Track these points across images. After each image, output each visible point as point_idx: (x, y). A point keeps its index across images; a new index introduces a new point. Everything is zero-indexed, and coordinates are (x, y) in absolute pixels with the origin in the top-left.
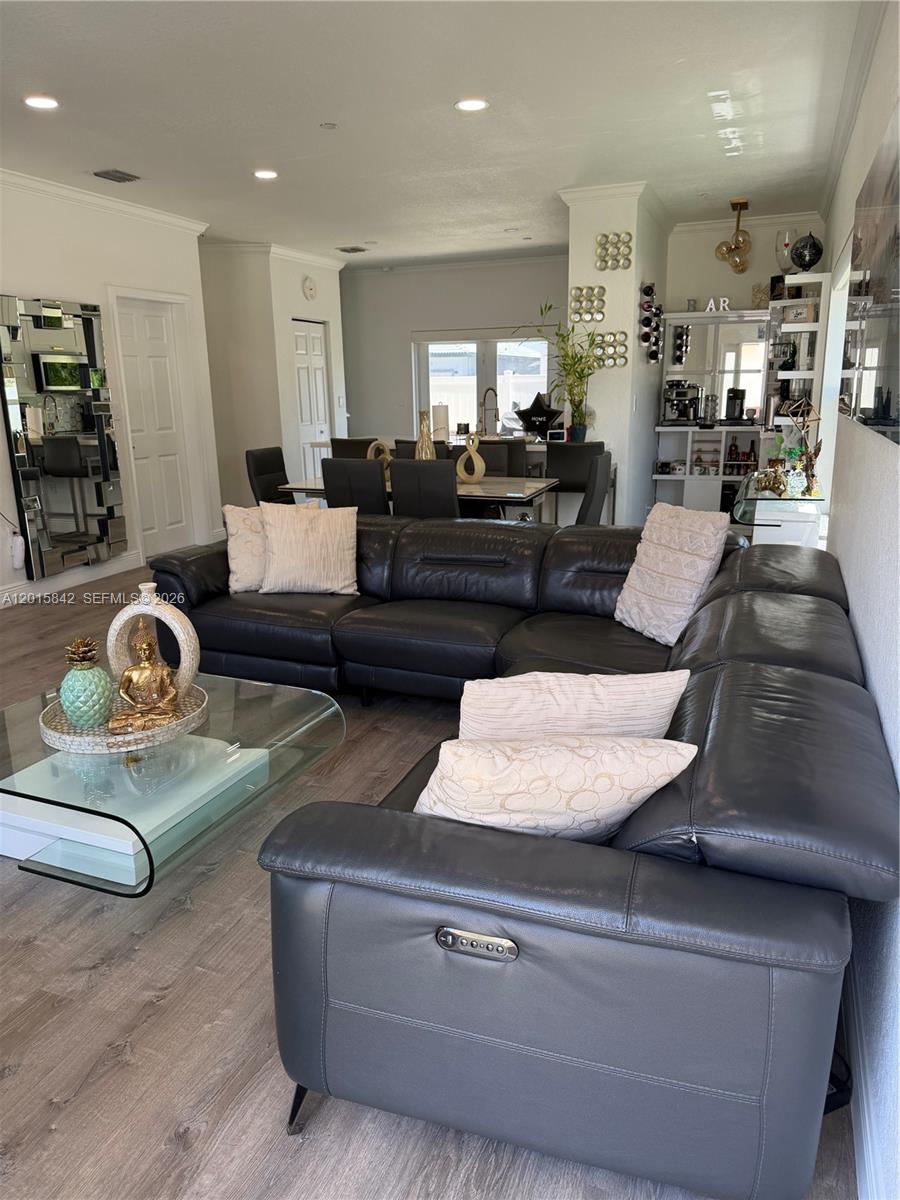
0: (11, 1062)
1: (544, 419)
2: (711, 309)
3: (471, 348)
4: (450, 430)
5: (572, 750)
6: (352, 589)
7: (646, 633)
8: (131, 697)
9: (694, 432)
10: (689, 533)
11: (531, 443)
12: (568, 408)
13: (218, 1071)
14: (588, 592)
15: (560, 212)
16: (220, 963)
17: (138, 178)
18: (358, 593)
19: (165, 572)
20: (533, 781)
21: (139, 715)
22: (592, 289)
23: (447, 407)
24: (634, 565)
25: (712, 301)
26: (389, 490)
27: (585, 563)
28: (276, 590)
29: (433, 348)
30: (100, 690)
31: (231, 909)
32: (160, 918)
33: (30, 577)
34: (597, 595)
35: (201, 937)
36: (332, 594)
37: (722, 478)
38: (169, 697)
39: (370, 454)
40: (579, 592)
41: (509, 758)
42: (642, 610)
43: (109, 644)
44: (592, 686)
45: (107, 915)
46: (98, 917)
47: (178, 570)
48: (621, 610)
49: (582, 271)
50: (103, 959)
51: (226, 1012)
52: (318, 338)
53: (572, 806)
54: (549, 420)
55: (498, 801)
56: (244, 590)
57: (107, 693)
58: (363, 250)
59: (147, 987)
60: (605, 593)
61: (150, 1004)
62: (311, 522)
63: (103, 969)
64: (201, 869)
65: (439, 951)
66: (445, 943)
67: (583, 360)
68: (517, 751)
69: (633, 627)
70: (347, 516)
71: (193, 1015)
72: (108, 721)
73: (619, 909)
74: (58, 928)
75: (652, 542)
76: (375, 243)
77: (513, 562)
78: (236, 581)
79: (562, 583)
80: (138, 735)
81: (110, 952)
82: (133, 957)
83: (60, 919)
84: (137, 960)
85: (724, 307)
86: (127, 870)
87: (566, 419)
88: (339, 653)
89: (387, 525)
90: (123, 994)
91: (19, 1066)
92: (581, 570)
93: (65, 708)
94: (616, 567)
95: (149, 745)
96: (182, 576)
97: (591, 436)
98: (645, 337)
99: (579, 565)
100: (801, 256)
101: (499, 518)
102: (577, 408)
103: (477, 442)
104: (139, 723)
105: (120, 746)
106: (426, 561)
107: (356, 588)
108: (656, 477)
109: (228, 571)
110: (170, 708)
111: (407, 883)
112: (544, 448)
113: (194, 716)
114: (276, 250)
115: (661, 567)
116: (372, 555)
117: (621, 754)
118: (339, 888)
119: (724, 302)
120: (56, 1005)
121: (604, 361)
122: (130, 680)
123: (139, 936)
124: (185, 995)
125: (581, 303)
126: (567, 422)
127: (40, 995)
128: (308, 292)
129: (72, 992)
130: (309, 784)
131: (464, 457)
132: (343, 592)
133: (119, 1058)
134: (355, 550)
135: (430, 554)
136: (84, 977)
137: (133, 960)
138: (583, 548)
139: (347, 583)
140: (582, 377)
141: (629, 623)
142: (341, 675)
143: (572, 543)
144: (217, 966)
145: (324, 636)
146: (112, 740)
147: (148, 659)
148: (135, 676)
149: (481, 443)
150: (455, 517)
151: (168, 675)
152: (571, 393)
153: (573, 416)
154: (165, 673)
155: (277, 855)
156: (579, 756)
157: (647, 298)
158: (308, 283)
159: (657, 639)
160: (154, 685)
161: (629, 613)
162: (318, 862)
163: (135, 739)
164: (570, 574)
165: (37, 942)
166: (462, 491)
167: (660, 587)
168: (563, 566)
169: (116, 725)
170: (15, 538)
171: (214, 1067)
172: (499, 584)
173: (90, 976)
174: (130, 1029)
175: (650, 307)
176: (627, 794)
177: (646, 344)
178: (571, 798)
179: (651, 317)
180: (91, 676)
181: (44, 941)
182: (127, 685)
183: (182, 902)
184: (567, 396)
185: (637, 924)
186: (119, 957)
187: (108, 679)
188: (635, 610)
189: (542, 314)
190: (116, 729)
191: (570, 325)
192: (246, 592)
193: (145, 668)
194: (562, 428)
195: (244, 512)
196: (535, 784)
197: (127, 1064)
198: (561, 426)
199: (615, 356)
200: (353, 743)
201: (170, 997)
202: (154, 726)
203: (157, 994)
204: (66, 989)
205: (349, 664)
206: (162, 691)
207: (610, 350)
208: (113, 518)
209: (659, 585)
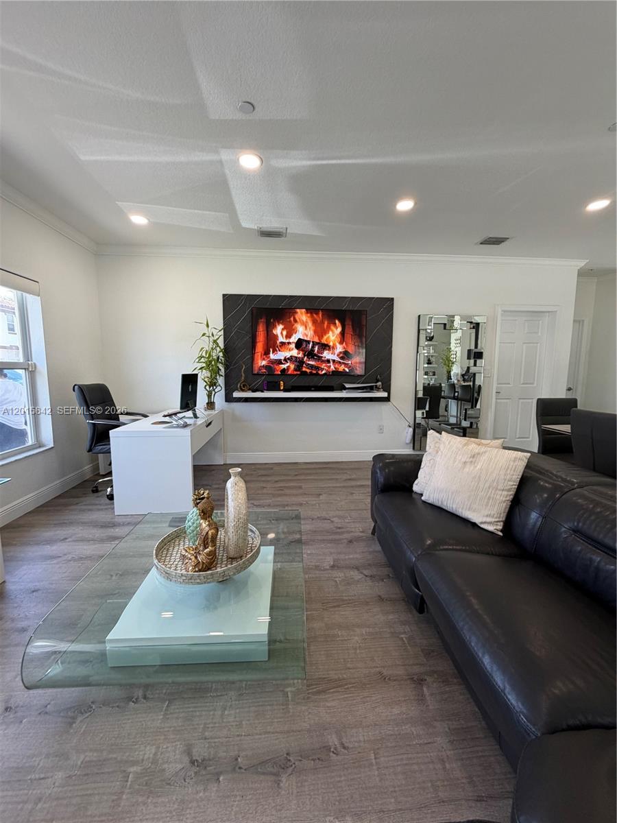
6: (495, 528)
18: (501, 534)
36: (474, 525)
56: (418, 493)
78: (418, 484)
107: (500, 527)
132: (482, 526)
170: (409, 428)
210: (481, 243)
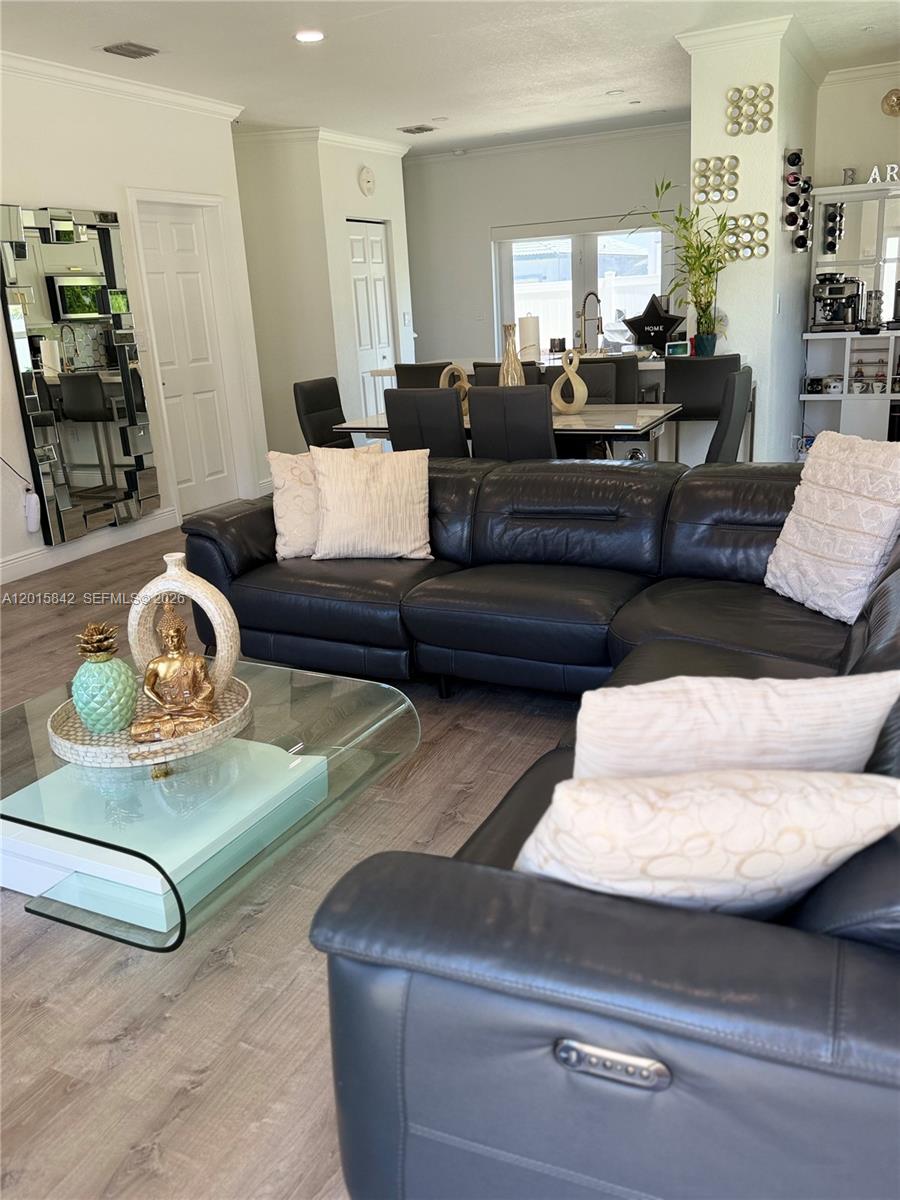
0: (14, 1164)
1: (661, 328)
2: (875, 180)
3: (564, 245)
4: (542, 348)
5: (744, 794)
6: (424, 553)
7: (809, 604)
8: (157, 694)
9: (852, 339)
10: (869, 472)
11: (644, 359)
12: (692, 313)
13: (268, 1188)
14: (728, 551)
15: (679, 63)
16: (271, 1037)
17: (156, 51)
18: (432, 557)
19: (199, 535)
20: (689, 839)
21: (168, 717)
22: (722, 160)
23: (537, 318)
24: (791, 514)
25: (876, 170)
26: (467, 425)
27: (724, 513)
28: (332, 556)
29: (519, 248)
30: (120, 687)
31: (284, 965)
32: (196, 974)
33: (48, 541)
34: (740, 555)
35: (246, 1002)
36: (400, 559)
37: (890, 396)
38: (203, 695)
39: (443, 382)
40: (716, 551)
41: (652, 806)
42: (804, 574)
43: (130, 629)
44: (765, 697)
45: (132, 970)
46: (122, 973)
47: (215, 533)
48: (773, 573)
49: (708, 138)
50: (126, 1029)
51: (278, 1107)
52: (377, 242)
53: (745, 870)
54: (666, 329)
55: (638, 865)
56: (293, 556)
57: (128, 690)
58: (431, 130)
59: (178, 1068)
60: (752, 552)
61: (183, 1092)
62: (373, 469)
63: (126, 1042)
64: (246, 910)
65: (560, 1071)
66: (566, 1061)
67: (712, 251)
68: (665, 794)
69: (791, 595)
70: (416, 461)
71: (237, 1109)
72: (130, 726)
73: (822, 1028)
74: (73, 987)
75: (818, 484)
76: (445, 119)
77: (628, 514)
78: (285, 545)
79: (691, 539)
80: (166, 744)
81: (135, 1020)
82: (163, 1028)
83: (76, 974)
84: (168, 1031)
85: (892, 176)
86: (155, 914)
87: (690, 328)
88: (410, 633)
89: (466, 471)
90: (150, 1077)
91: (23, 1171)
92: (718, 522)
93: (78, 709)
94: (766, 518)
95: (182, 755)
96: (218, 540)
97: (723, 348)
98: (791, 219)
99: (716, 515)
101: (605, 458)
102: (704, 311)
103: (576, 362)
104: (169, 727)
105: (146, 758)
106: (515, 515)
107: (429, 550)
108: (804, 397)
109: (274, 533)
110: (206, 708)
111: (511, 979)
112: (661, 365)
113: (235, 717)
114: (325, 135)
115: (831, 516)
116: (448, 509)
117: (814, 798)
118: (418, 979)
119: (893, 169)
120: (69, 1090)
121: (737, 251)
122: (156, 675)
123: (171, 1001)
124: (226, 1082)
125: (707, 178)
126: (691, 332)
127: (51, 1075)
128: (365, 185)
129: (88, 1073)
130: (377, 799)
131: (560, 381)
132: (413, 556)
133: (145, 1166)
134: (427, 503)
135: (520, 507)
136: (104, 1051)
137: (162, 1032)
138: (721, 494)
139: (418, 545)
140: (710, 272)
141: (785, 590)
142: (413, 661)
143: (706, 488)
144: (268, 1041)
145: (391, 613)
146: (134, 750)
147: (178, 648)
148: (162, 669)
149: (582, 362)
150: (550, 457)
151: (202, 667)
152: (695, 294)
153: (699, 323)
154: (198, 665)
155: (335, 931)
156: (756, 803)
157: (793, 169)
158: (364, 176)
159: (825, 612)
160: (186, 681)
161: (785, 576)
162: (390, 943)
163: (165, 749)
164: (703, 528)
165: (48, 1005)
166: (558, 424)
167: (828, 545)
168: (694, 518)
169: (140, 730)
170: (29, 496)
171: (263, 1183)
172: (609, 543)
173: (111, 1051)
174: (157, 1126)
175: (797, 179)
176: (823, 854)
177: (792, 228)
178: (742, 862)
179: (797, 193)
180: (107, 670)
181: (57, 1002)
182: (152, 680)
183: (223, 955)
184: (690, 297)
185: (848, 1051)
186: (148, 1026)
187: (130, 673)
188: (793, 575)
189: (658, 194)
190: (140, 735)
191: (693, 208)
192: (296, 558)
193: (173, 659)
194: (685, 340)
195: (292, 460)
196: (690, 845)
197: (155, 1174)
198: (683, 336)
199: (752, 244)
200: (431, 745)
201: (209, 1082)
202: (186, 730)
203: (193, 1078)
204: (82, 1068)
205: (423, 647)
206: (195, 687)
207: (746, 237)
208: (143, 469)
209: (828, 541)
210: (106, 50)
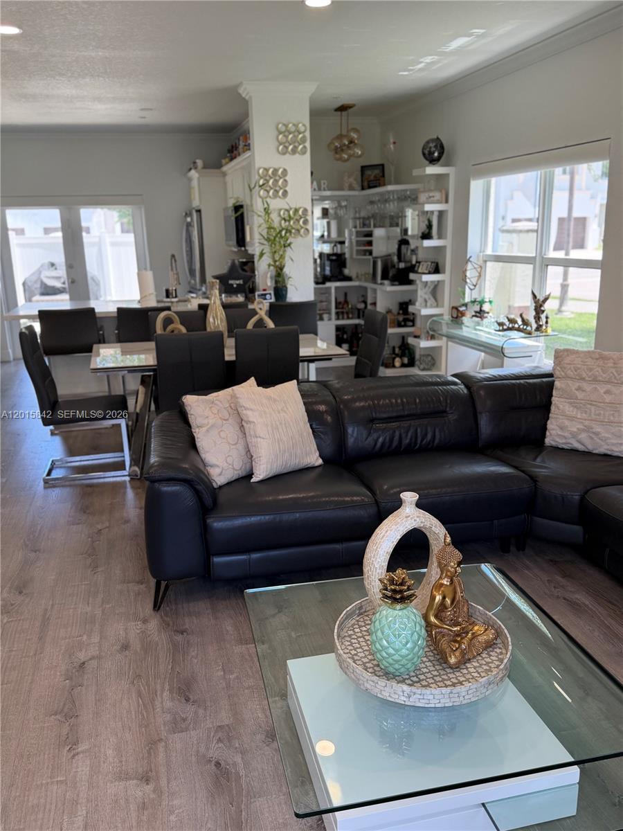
1: (241, 282)
6: (320, 461)
8: (441, 620)
18: (323, 462)
22: (277, 170)
25: (315, 183)
37: (335, 322)
54: (246, 283)
85: (324, 188)
100: (431, 153)
107: (321, 458)
119: (324, 184)
125: (268, 182)
131: (253, 321)
132: (316, 464)
134: (308, 422)
140: (286, 246)
209: (612, 412)
